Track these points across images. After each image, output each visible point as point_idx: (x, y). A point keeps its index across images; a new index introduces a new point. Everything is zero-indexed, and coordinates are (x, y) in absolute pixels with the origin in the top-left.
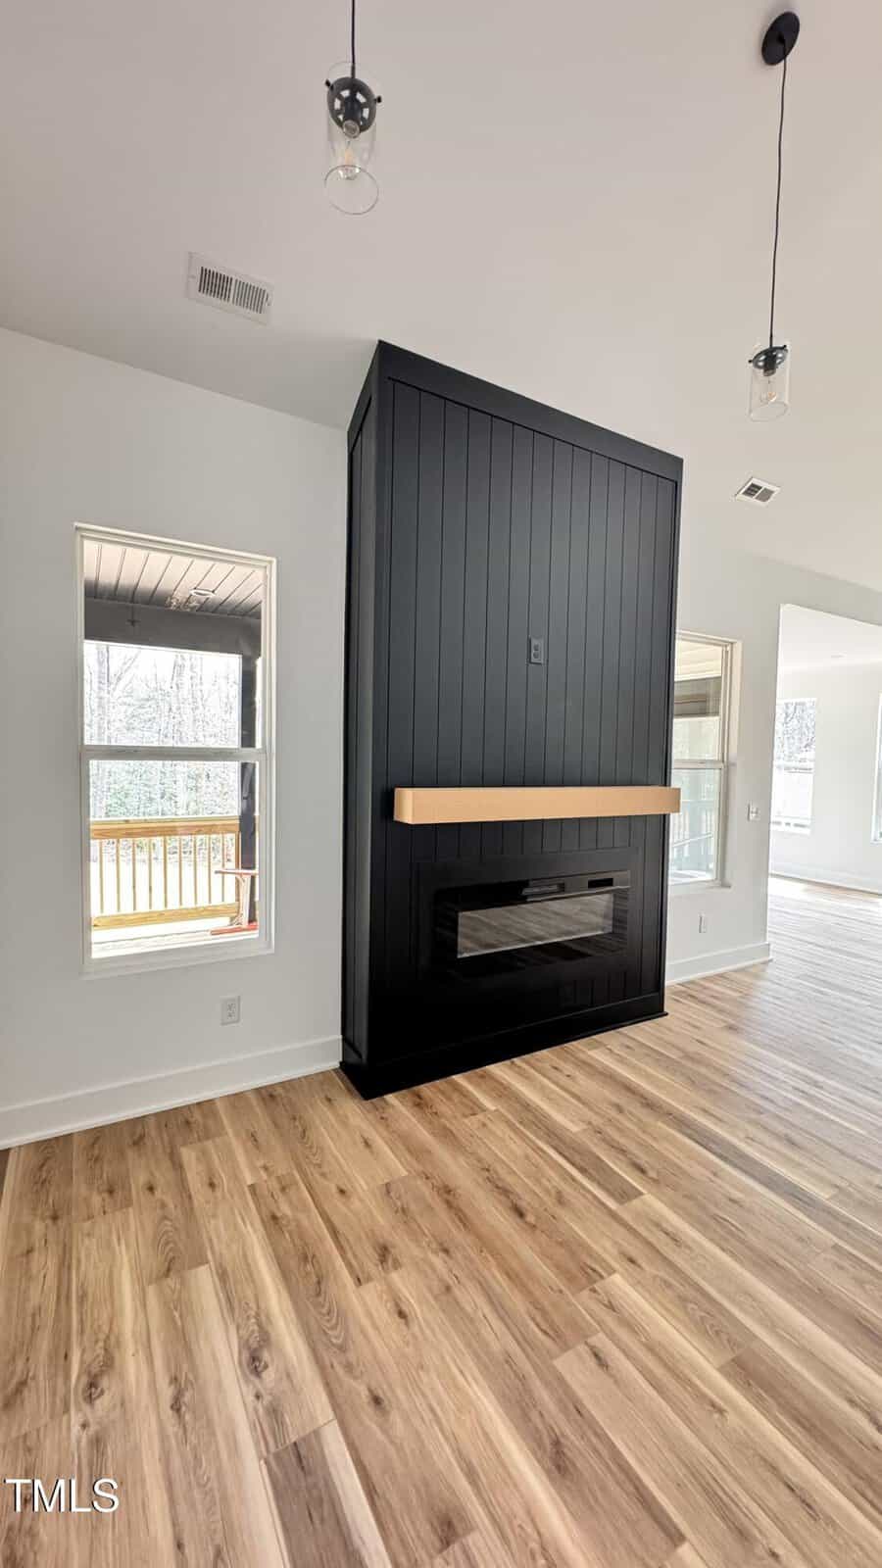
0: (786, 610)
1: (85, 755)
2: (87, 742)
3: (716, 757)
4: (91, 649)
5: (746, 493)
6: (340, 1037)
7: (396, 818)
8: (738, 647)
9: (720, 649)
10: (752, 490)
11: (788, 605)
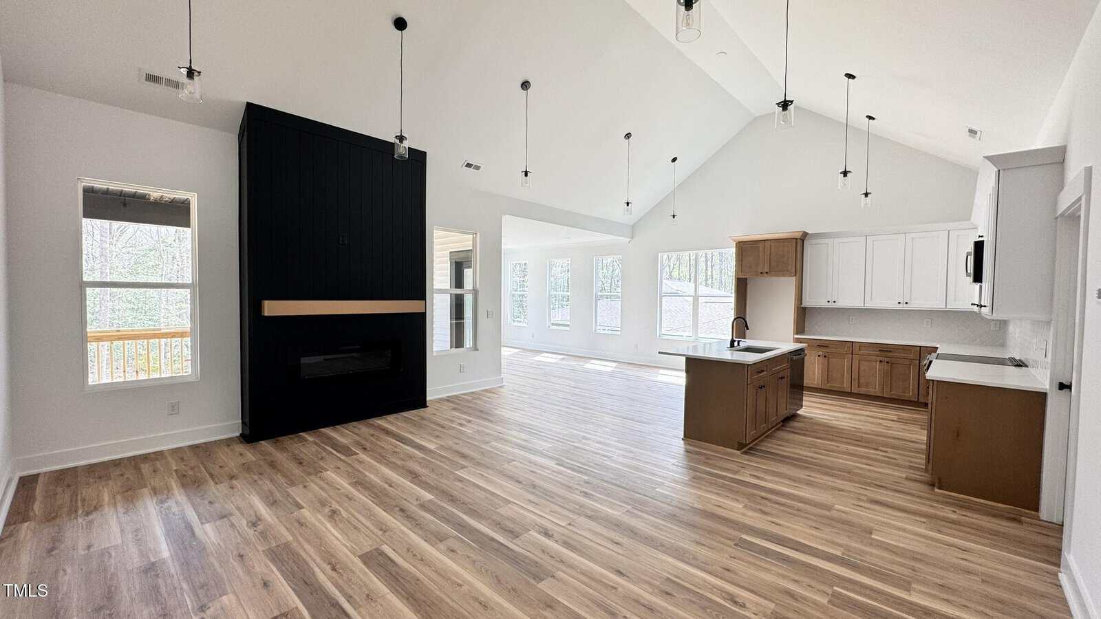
0: (506, 219)
1: (83, 285)
2: (85, 279)
3: (471, 288)
4: (86, 222)
5: (466, 166)
6: (241, 421)
7: (263, 314)
8: (478, 235)
9: (471, 236)
10: (469, 165)
11: (507, 216)
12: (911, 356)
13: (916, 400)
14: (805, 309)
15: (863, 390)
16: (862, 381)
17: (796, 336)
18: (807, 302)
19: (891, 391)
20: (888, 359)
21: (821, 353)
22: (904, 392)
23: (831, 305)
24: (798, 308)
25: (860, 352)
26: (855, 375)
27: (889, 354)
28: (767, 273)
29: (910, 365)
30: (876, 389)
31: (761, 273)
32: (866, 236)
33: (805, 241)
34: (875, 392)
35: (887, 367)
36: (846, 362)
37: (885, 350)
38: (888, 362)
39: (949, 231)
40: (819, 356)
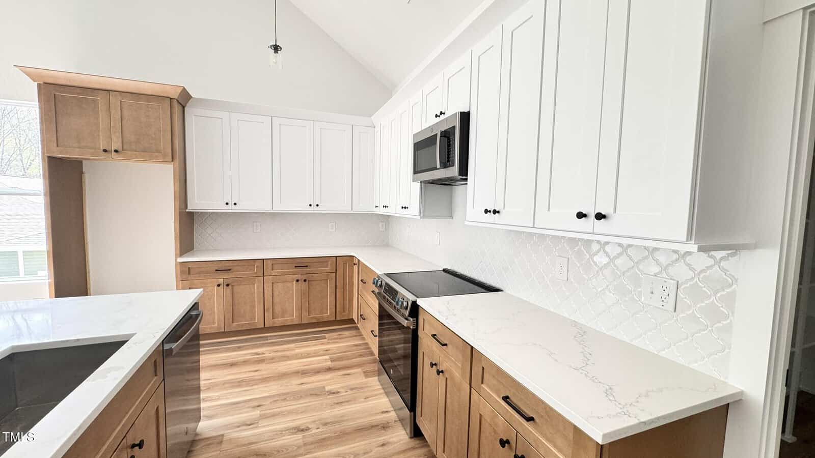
12: (328, 269)
13: (334, 319)
14: (191, 214)
15: (279, 321)
16: (278, 309)
17: (180, 260)
18: (196, 204)
19: (309, 315)
20: (304, 277)
21: (221, 281)
22: (321, 313)
23: (231, 209)
24: (180, 213)
25: (273, 273)
26: (268, 304)
27: (305, 270)
28: (116, 151)
29: (327, 280)
30: (293, 317)
31: (105, 151)
32: (272, 117)
33: (186, 108)
34: (292, 320)
35: (304, 286)
36: (257, 287)
37: (301, 264)
38: (305, 281)
39: (352, 126)
40: (219, 285)
